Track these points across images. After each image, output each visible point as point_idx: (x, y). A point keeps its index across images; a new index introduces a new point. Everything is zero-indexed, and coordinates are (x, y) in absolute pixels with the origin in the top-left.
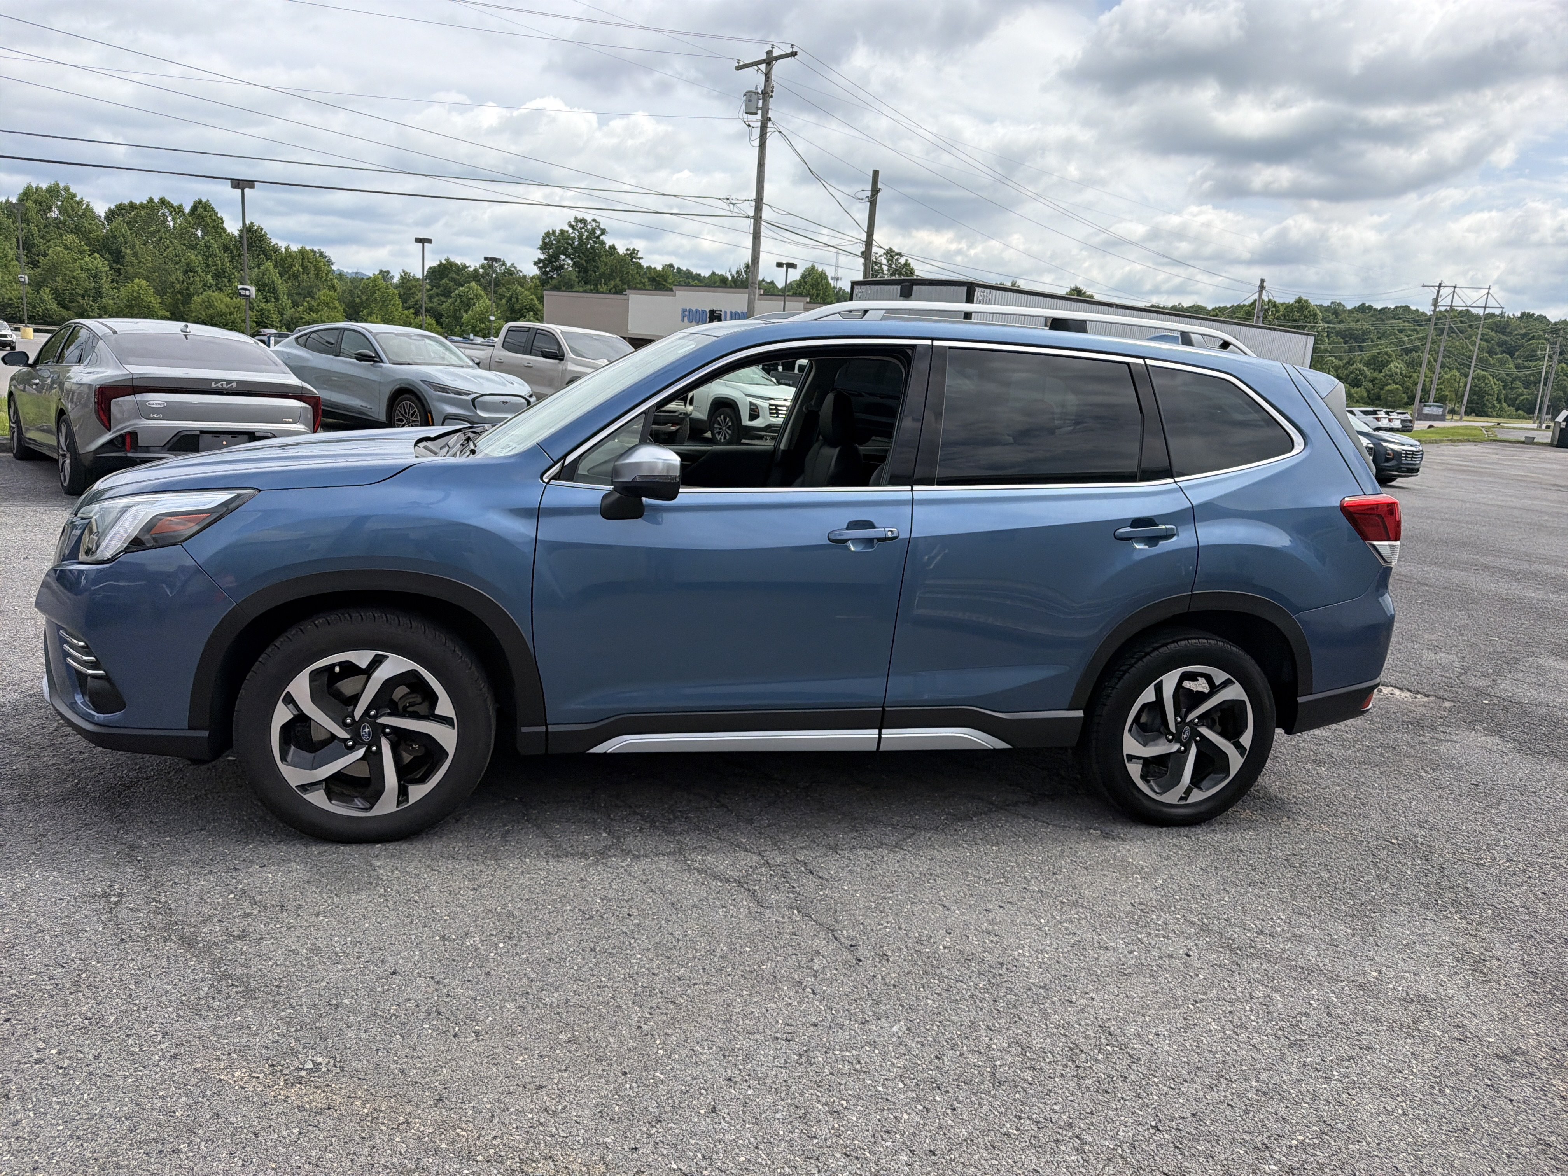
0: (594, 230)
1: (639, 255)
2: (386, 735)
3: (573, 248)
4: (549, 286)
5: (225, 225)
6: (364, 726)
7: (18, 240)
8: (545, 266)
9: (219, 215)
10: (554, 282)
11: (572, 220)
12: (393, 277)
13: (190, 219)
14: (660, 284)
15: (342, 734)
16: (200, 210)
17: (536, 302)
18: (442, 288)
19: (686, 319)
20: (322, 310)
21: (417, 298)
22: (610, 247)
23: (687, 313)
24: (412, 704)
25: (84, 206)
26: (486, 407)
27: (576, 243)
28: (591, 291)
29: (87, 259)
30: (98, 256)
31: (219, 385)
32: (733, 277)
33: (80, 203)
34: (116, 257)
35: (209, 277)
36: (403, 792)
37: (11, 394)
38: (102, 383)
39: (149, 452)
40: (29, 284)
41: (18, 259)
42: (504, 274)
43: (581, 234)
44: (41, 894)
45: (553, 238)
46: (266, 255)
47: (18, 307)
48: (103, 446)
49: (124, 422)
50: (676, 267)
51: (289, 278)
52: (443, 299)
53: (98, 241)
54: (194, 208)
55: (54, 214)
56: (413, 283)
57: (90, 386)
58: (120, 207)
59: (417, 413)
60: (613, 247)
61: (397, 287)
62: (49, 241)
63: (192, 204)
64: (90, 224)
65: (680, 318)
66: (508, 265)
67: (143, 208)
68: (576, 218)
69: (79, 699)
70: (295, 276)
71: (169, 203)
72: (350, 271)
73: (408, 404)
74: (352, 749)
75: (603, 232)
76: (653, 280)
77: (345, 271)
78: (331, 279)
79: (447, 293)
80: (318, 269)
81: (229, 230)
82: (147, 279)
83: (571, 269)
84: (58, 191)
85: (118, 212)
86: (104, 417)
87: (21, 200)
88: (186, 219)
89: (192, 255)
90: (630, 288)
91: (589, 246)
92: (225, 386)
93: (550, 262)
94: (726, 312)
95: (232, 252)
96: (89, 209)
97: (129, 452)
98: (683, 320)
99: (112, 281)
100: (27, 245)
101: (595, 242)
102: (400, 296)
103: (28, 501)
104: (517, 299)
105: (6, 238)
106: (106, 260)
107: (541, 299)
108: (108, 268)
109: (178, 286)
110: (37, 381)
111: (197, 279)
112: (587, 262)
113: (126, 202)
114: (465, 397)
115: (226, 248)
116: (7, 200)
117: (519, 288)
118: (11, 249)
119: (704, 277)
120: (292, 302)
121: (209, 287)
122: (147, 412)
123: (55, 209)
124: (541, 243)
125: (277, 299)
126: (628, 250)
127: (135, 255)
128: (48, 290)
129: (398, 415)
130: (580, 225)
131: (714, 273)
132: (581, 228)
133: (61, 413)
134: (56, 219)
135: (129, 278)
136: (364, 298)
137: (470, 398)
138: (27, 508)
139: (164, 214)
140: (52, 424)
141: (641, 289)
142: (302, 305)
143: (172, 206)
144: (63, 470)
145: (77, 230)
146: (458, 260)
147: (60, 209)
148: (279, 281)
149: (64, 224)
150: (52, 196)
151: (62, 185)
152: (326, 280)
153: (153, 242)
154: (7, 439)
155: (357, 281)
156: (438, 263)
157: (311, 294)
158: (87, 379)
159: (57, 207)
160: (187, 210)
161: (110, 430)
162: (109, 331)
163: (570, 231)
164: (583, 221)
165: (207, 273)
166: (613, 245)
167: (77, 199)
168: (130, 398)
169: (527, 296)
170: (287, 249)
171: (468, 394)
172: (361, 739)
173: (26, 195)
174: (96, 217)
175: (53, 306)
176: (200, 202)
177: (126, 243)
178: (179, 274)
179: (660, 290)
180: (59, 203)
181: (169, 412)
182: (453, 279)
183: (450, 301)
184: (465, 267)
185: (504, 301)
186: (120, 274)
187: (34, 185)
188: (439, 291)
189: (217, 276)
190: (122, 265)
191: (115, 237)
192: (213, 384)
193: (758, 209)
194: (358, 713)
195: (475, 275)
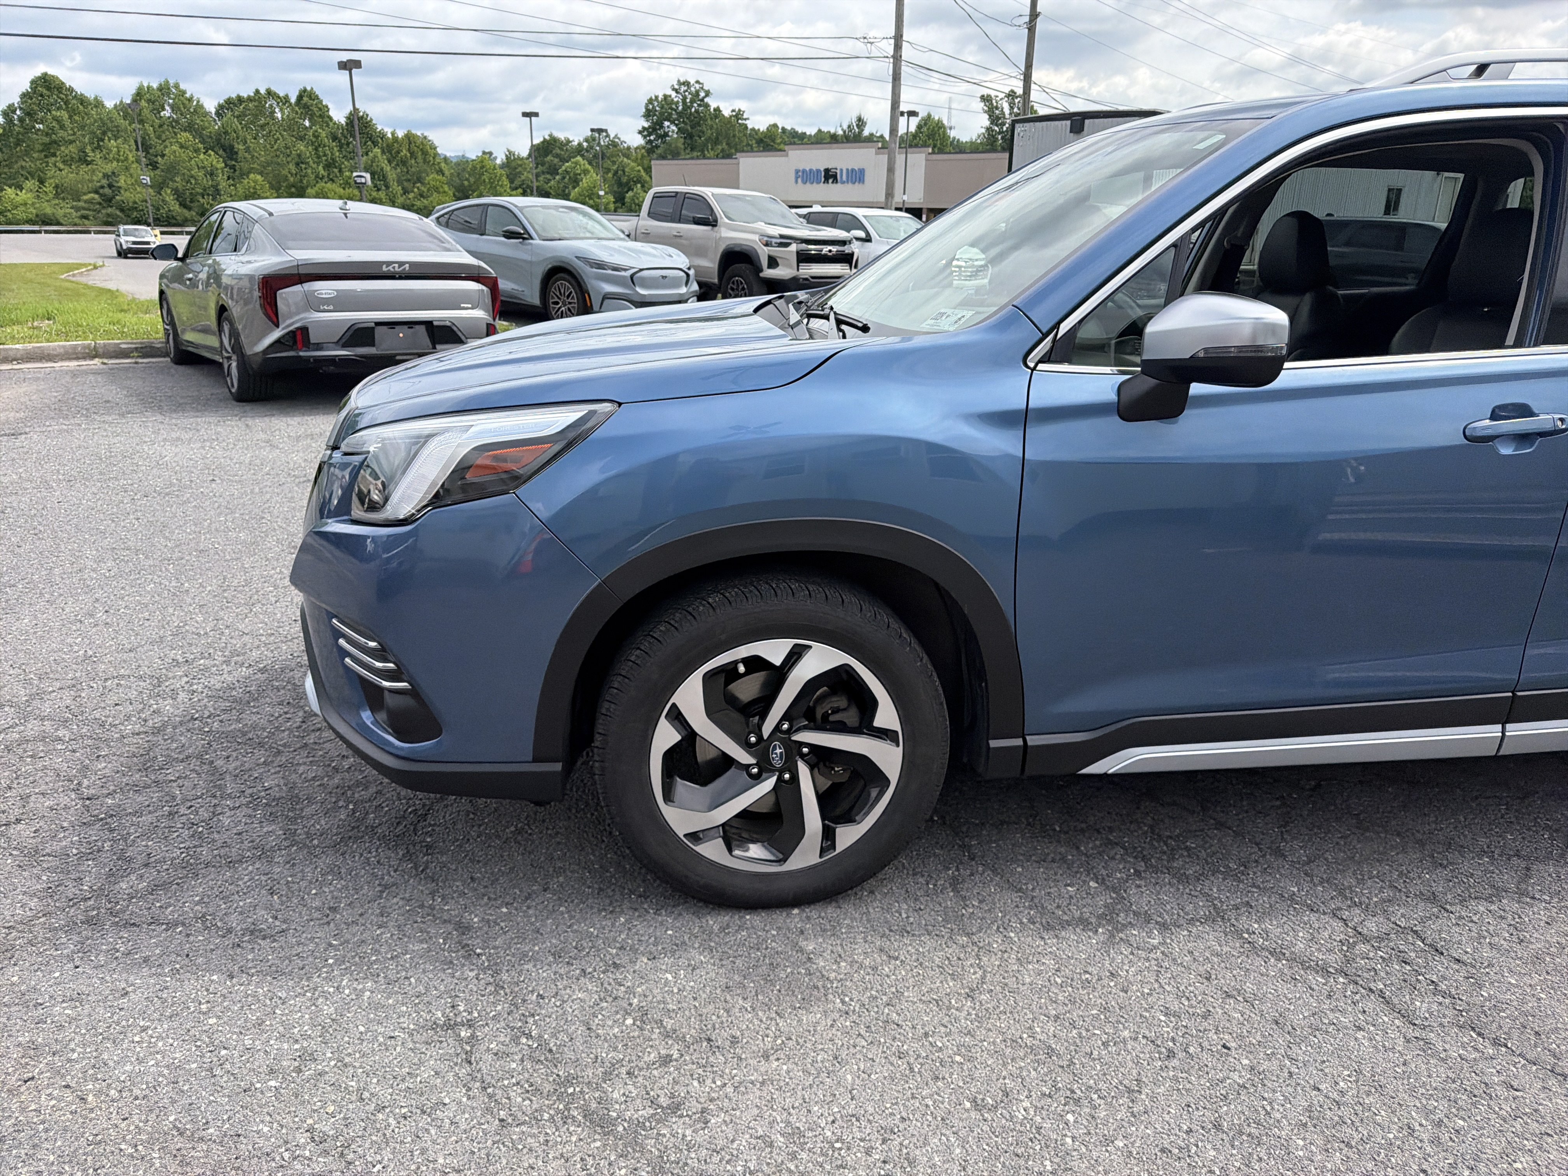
0: (697, 92)
1: (745, 116)
2: (803, 756)
3: (677, 113)
4: (655, 156)
5: (331, 113)
6: (775, 748)
7: (136, 142)
8: (650, 135)
9: (324, 103)
10: (659, 151)
11: (675, 83)
12: (496, 158)
13: (297, 108)
14: (768, 145)
15: (743, 757)
16: (305, 99)
17: (643, 173)
18: (547, 165)
19: (800, 180)
20: (432, 195)
21: (523, 177)
22: (715, 110)
23: (800, 174)
24: (836, 711)
25: (195, 103)
26: (645, 283)
27: (680, 108)
28: (698, 158)
29: (202, 156)
30: (212, 153)
31: (390, 268)
32: (845, 132)
33: (190, 100)
34: (230, 153)
35: (320, 168)
36: (828, 835)
37: (162, 293)
38: (266, 272)
39: (321, 349)
40: (151, 187)
41: (138, 161)
42: (607, 146)
43: (685, 98)
44: (362, 1029)
45: (656, 104)
46: (373, 142)
47: (143, 210)
48: (272, 345)
49: (291, 317)
50: (780, 127)
51: (398, 165)
52: (548, 176)
53: (211, 137)
54: (300, 97)
55: (167, 113)
56: (520, 162)
57: (251, 277)
58: (229, 101)
59: (574, 293)
60: (717, 110)
61: (503, 166)
62: (164, 141)
63: (297, 93)
64: (202, 121)
65: (793, 180)
66: (612, 136)
67: (251, 101)
68: (679, 81)
69: (367, 716)
70: (404, 162)
71: (275, 93)
72: (453, 155)
73: (563, 285)
74: (757, 779)
75: (708, 94)
76: (760, 141)
77: (448, 155)
78: (439, 163)
79: (553, 171)
80: (425, 153)
81: (335, 119)
82: (261, 173)
83: (675, 136)
84: (169, 89)
85: (230, 105)
86: (270, 311)
87: (135, 101)
88: (293, 110)
89: (301, 146)
90: (737, 151)
91: (693, 110)
92: (397, 269)
93: (655, 130)
94: (841, 170)
95: (340, 141)
96: (200, 106)
97: (301, 350)
98: (796, 182)
99: (229, 178)
100: (144, 146)
101: (699, 105)
102: (508, 177)
103: (198, 411)
104: (624, 171)
105: (125, 140)
106: (221, 157)
107: (648, 170)
108: (223, 165)
109: (292, 179)
110: (190, 276)
111: (309, 171)
112: (692, 128)
113: (234, 96)
114: (623, 273)
115: (335, 138)
116: (121, 102)
117: (625, 160)
118: (131, 151)
119: (810, 136)
120: (403, 188)
121: (321, 179)
122: (315, 303)
123: (167, 108)
124: (644, 110)
125: (387, 187)
126: (733, 111)
127: (247, 150)
128: (169, 191)
129: (553, 298)
130: (683, 88)
131: (820, 131)
132: (685, 91)
133: (222, 310)
134: (169, 118)
135: (244, 174)
136: (472, 180)
137: (628, 274)
138: (199, 420)
139: (271, 106)
140: (213, 322)
141: (747, 152)
142: (413, 192)
143: (279, 97)
144: (229, 374)
145: (190, 127)
146: (561, 136)
147: (172, 107)
148: (388, 168)
149: (177, 122)
150: (163, 94)
151: (172, 82)
152: (434, 164)
153: (263, 136)
154: (162, 343)
155: (463, 164)
156: (542, 139)
157: (419, 180)
158: (245, 270)
159: (169, 105)
160: (293, 100)
161: (278, 326)
162: (263, 213)
163: (674, 94)
164: (687, 84)
165: (318, 164)
166: (718, 107)
167: (188, 95)
168: (298, 288)
169: (632, 167)
170: (393, 134)
171: (625, 270)
172: (772, 765)
173: (139, 94)
174: (207, 114)
175: (175, 207)
176: (305, 90)
177: (238, 138)
178: (292, 167)
179: (769, 151)
180: (171, 101)
181: (341, 303)
182: (557, 156)
183: (557, 177)
184: (569, 141)
185: (610, 175)
186: (235, 170)
187: (146, 85)
188: (544, 168)
189: (328, 166)
190: (236, 161)
191: (226, 133)
192: (384, 266)
193: (898, 47)
194: (767, 729)
195: (579, 150)
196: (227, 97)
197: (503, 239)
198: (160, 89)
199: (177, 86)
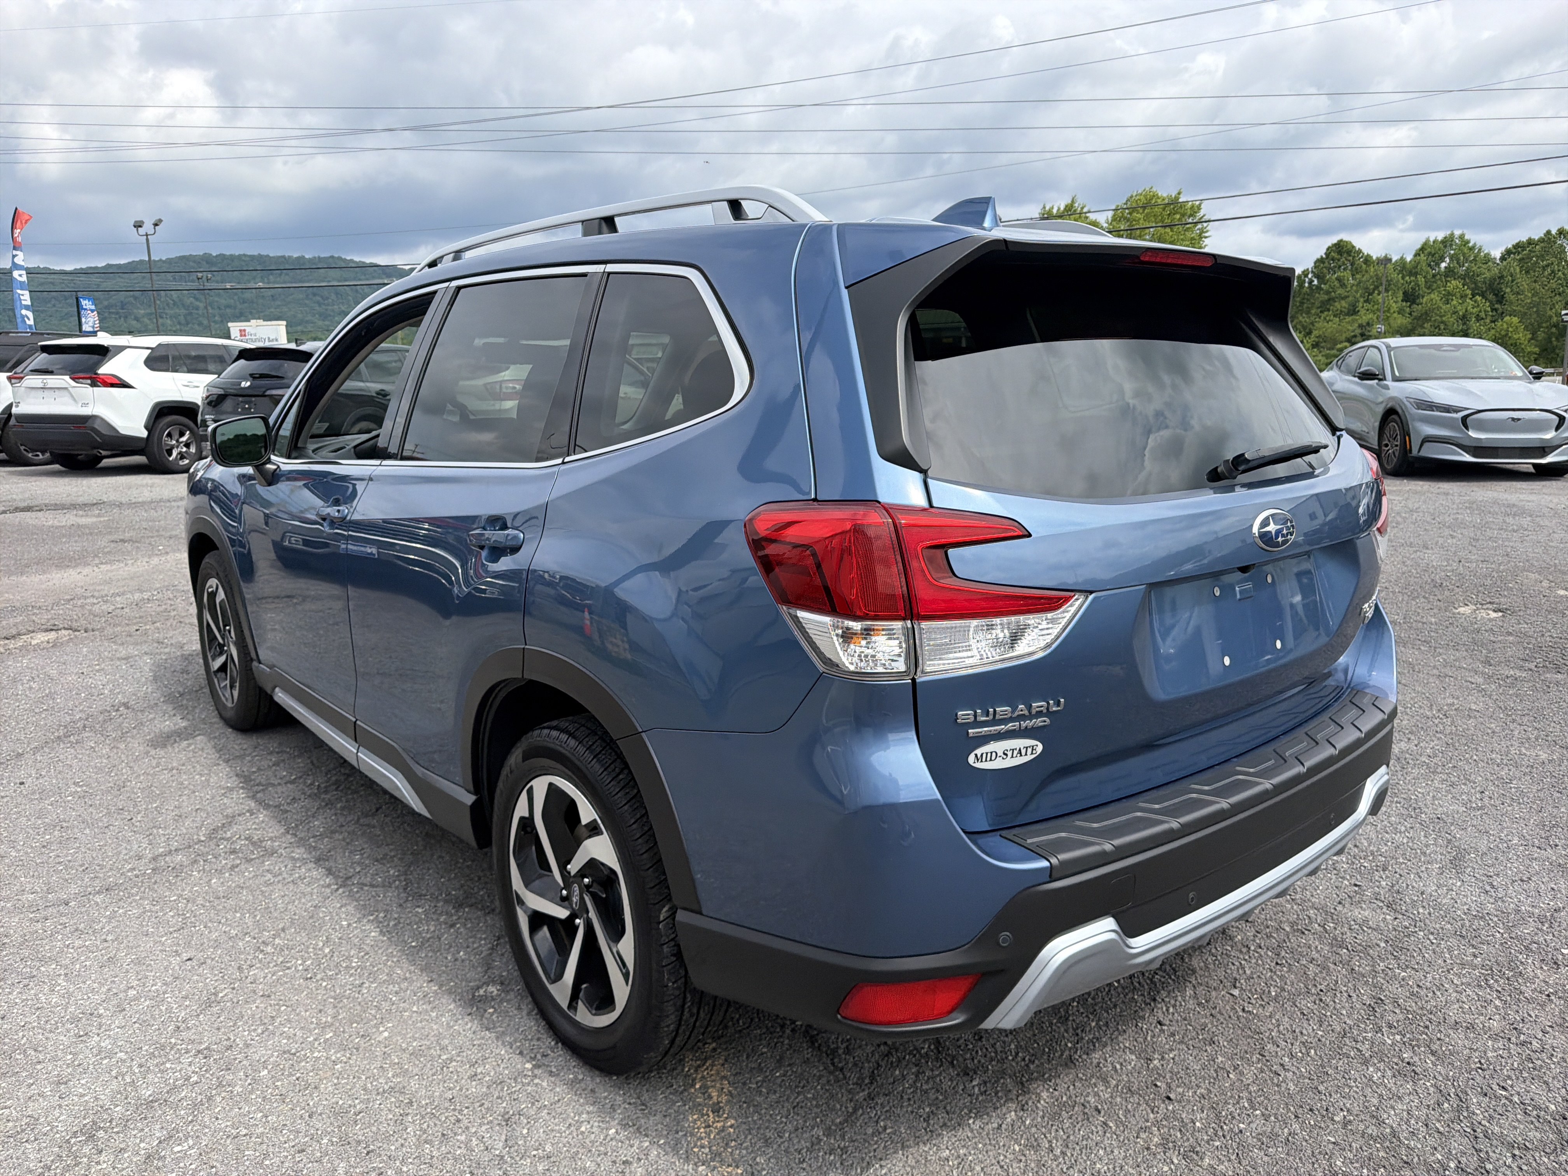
25: (1478, 251)
26: (1482, 426)
53: (1485, 283)
55: (1445, 263)
58: (1518, 245)
64: (1480, 267)
67: (1540, 242)
73: (1393, 426)
84: (1453, 240)
85: (1514, 250)
87: (1415, 256)
96: (1482, 253)
113: (1523, 240)
118: (1396, 302)
123: (1446, 259)
139: (1561, 245)
147: (1452, 258)
149: (1453, 271)
150: (1446, 247)
151: (1458, 234)
159: (1449, 256)
167: (1471, 245)
173: (1422, 249)
174: (1489, 260)
177: (1512, 281)
180: (1452, 252)
187: (1432, 239)
190: (1501, 304)
191: (1503, 276)
196: (1517, 241)
197: (1356, 379)
198: (1443, 242)
199: (1462, 237)
